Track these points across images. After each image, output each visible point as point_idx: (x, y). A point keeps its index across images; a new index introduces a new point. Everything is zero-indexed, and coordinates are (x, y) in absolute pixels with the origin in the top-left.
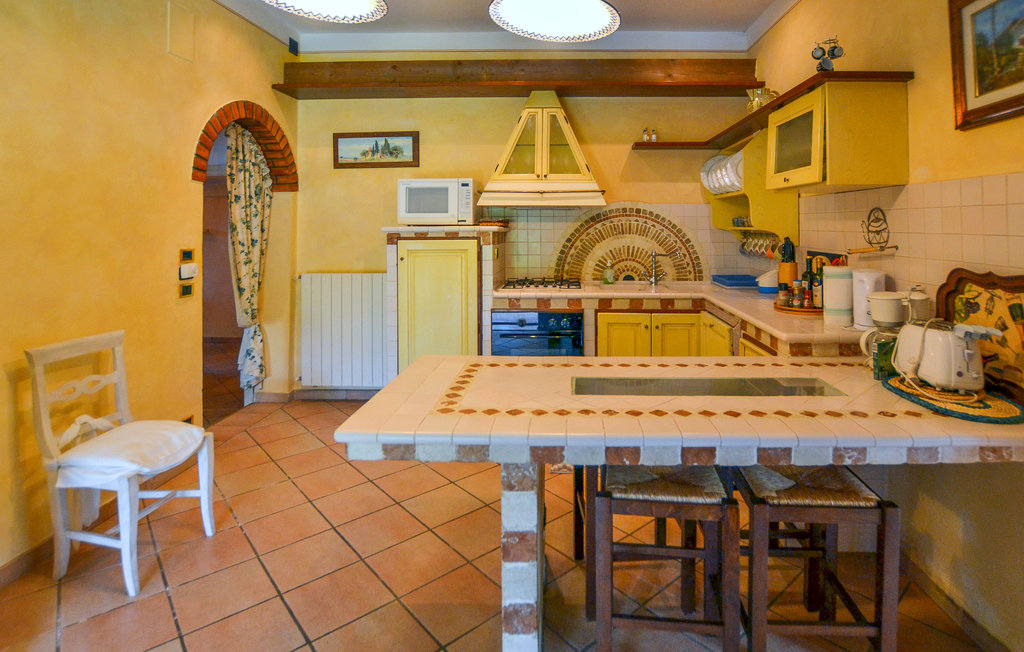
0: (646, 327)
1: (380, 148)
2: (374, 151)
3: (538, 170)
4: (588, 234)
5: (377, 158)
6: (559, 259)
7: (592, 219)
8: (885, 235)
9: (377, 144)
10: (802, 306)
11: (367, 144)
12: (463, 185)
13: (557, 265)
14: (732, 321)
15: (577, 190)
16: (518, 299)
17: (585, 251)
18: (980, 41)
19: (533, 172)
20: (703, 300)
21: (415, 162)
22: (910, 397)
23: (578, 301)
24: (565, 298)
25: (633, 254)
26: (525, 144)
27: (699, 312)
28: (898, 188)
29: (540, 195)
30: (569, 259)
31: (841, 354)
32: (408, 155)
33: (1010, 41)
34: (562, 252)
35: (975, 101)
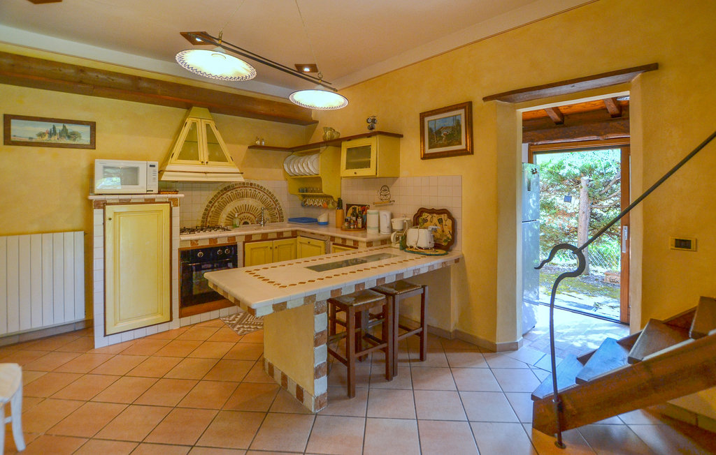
0: (271, 248)
1: (58, 132)
2: (52, 133)
3: (201, 158)
4: (222, 198)
5: (54, 139)
6: (204, 214)
7: (225, 189)
8: (389, 196)
9: (54, 128)
10: (354, 228)
11: (45, 127)
12: (151, 166)
13: (203, 218)
14: (323, 238)
15: (227, 172)
16: (197, 240)
17: (221, 208)
18: (430, 130)
19: (198, 160)
20: (296, 231)
21: (92, 145)
22: (418, 253)
23: (234, 237)
24: (225, 237)
25: (248, 209)
26: (191, 141)
27: (296, 237)
28: (395, 178)
29: (204, 174)
30: (210, 214)
31: (382, 244)
32: (85, 139)
33: (440, 133)
34: (206, 210)
35: (428, 151)
